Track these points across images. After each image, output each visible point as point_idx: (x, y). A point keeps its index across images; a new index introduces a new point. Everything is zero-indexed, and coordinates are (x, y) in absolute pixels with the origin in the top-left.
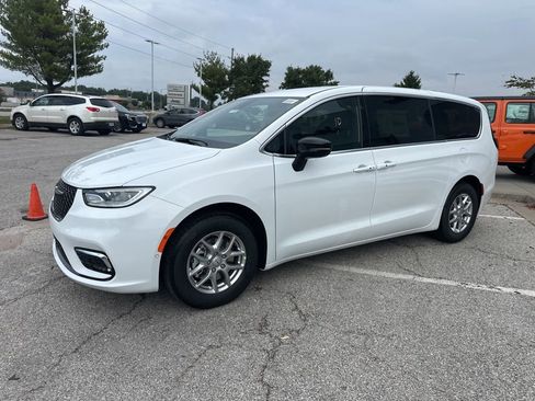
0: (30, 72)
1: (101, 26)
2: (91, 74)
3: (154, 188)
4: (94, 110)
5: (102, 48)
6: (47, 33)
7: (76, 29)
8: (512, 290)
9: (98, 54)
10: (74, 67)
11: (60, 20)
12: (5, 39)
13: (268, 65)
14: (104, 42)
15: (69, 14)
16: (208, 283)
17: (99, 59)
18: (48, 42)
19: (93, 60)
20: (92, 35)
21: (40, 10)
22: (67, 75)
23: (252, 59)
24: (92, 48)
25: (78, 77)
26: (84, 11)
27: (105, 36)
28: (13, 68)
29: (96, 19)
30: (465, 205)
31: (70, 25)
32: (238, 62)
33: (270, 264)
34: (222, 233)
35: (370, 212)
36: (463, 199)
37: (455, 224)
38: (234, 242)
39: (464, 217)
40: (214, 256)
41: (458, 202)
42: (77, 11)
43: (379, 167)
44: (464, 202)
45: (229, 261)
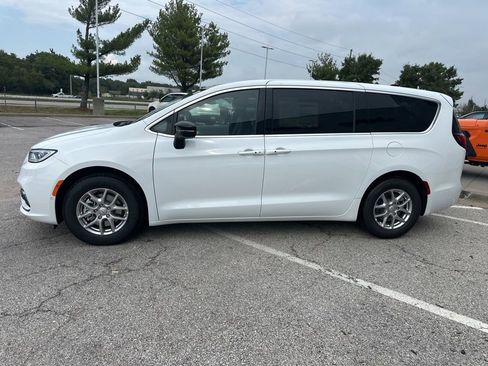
0: (171, 76)
1: (225, 37)
2: (213, 77)
3: (56, 151)
5: (225, 55)
6: (185, 46)
7: (205, 40)
8: (366, 284)
9: (221, 60)
10: (202, 71)
11: (193, 35)
12: (155, 52)
13: (378, 63)
14: (227, 49)
15: (201, 29)
16: (96, 226)
17: (222, 64)
18: (184, 52)
19: (218, 65)
20: (218, 44)
21: (180, 27)
22: (196, 78)
23: (363, 58)
24: (217, 56)
25: (204, 79)
26: (212, 26)
27: (227, 45)
28: (160, 73)
29: (221, 32)
30: (400, 202)
31: (201, 38)
32: (348, 62)
33: (153, 221)
34: (106, 190)
35: (262, 193)
36: (397, 194)
37: (385, 219)
38: (118, 199)
39: (401, 214)
40: (100, 206)
41: (389, 197)
42: (207, 27)
43: (268, 152)
44: (398, 198)
45: (114, 212)
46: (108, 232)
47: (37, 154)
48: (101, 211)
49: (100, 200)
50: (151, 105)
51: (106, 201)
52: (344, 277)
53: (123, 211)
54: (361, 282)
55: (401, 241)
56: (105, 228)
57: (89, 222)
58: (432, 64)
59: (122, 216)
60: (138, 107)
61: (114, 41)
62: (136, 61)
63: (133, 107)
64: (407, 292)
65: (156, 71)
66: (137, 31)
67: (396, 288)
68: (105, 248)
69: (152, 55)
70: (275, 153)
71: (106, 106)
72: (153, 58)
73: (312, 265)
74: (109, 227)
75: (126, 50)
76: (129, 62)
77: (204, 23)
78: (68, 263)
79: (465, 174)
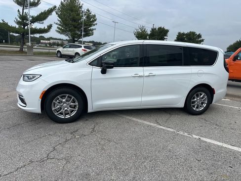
0: (67, 35)
1: (95, 16)
2: (89, 36)
3: (41, 75)
4: (85, 50)
5: (94, 25)
6: (74, 20)
7: (84, 18)
8: (197, 137)
9: (92, 27)
10: (83, 33)
11: (79, 15)
12: (59, 22)
13: (167, 31)
14: (95, 22)
15: (83, 12)
16: (61, 114)
17: (93, 30)
18: (74, 23)
19: (91, 30)
20: (91, 20)
21: (72, 11)
22: (80, 36)
23: (160, 28)
24: (91, 26)
25: (84, 37)
26: (88, 10)
27: (96, 20)
28: (61, 34)
29: (93, 13)
30: (202, 98)
31: (82, 16)
32: (153, 30)
33: (90, 110)
34: (67, 95)
35: (142, 95)
36: (201, 95)
37: (196, 106)
38: (73, 100)
39: (202, 103)
40: (64, 104)
41: (197, 96)
42: (86, 11)
43: (145, 75)
44: (201, 96)
45: (70, 106)
46: (67, 116)
47: (28, 77)
48: (65, 106)
49: (64, 100)
50: (58, 50)
51: (67, 101)
52: (186, 134)
53: (75, 106)
54: (195, 136)
55: (202, 116)
56: (66, 114)
57: (58, 112)
58: (191, 32)
59: (75, 108)
60: (51, 51)
61: (38, 16)
62: (50, 27)
63: (48, 51)
64: (216, 140)
65: (59, 32)
66: (49, 12)
67: (211, 138)
68: (66, 124)
69: (57, 24)
70: (149, 76)
71: (34, 50)
72: (57, 26)
73: (169, 129)
74: (68, 114)
75: (44, 21)
76: (46, 28)
77: (84, 9)
78: (51, 133)
79: (228, 86)
